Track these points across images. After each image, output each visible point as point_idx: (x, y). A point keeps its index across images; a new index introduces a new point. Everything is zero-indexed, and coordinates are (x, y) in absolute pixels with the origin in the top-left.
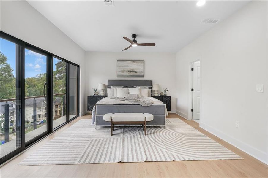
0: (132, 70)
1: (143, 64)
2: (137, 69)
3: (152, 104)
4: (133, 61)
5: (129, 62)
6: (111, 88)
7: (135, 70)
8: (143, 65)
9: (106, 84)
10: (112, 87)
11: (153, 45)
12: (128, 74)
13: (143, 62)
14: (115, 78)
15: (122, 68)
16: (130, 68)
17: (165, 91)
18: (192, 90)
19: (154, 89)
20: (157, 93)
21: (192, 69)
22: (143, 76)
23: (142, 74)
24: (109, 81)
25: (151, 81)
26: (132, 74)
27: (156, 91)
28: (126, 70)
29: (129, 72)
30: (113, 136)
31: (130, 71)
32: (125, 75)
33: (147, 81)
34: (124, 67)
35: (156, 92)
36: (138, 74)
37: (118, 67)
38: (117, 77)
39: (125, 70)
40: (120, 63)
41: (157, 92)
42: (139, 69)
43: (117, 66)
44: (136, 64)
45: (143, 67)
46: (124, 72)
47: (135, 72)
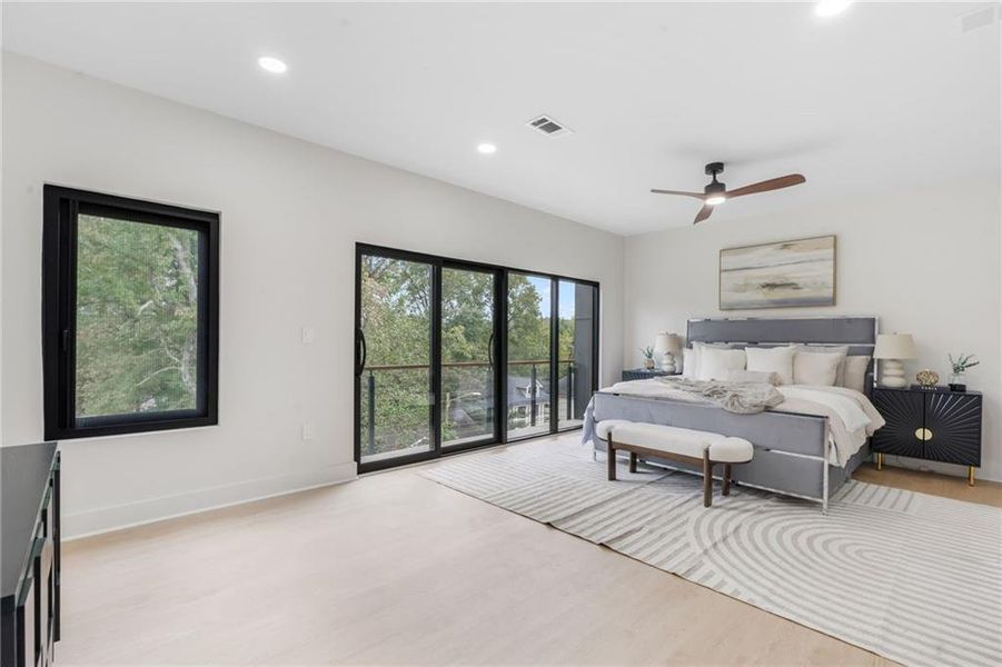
0: (778, 282)
1: (832, 251)
2: (799, 275)
4: (786, 245)
5: (769, 249)
7: (794, 281)
8: (832, 256)
9: (683, 334)
11: (797, 179)
12: (762, 296)
13: (832, 240)
15: (738, 278)
16: (770, 275)
17: (959, 368)
19: (881, 354)
20: (899, 373)
22: (832, 302)
23: (828, 293)
25: (873, 320)
26: (780, 294)
28: (754, 282)
29: (765, 290)
31: (772, 286)
32: (752, 303)
33: (849, 320)
34: (748, 273)
35: (894, 371)
36: (805, 293)
37: (723, 274)
38: (721, 309)
39: (748, 281)
40: (731, 261)
41: (902, 369)
42: (811, 273)
43: (720, 271)
44: (797, 254)
45: (832, 263)
46: (744, 291)
47: (794, 286)
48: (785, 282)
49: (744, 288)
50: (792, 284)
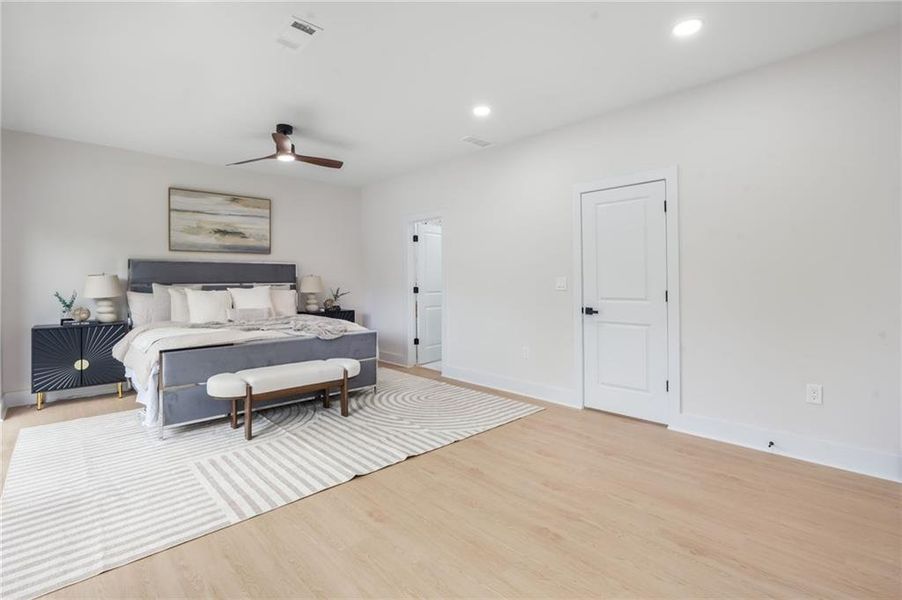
0: (229, 229)
1: (268, 211)
2: (246, 226)
3: (346, 331)
4: (235, 199)
5: (220, 199)
6: (151, 291)
7: (242, 230)
8: (268, 215)
9: (123, 274)
10: (155, 286)
12: (214, 240)
13: (268, 203)
14: (159, 252)
15: (191, 220)
16: (222, 222)
17: (336, 297)
18: (416, 290)
19: (305, 289)
20: (315, 301)
21: (416, 239)
22: (267, 251)
23: (266, 244)
24: (133, 264)
25: (294, 266)
26: (229, 241)
27: (312, 296)
28: (207, 226)
29: (217, 235)
30: (252, 441)
31: (224, 233)
32: (205, 246)
34: (200, 216)
35: (312, 300)
36: (251, 242)
37: (173, 214)
38: (170, 250)
39: (202, 225)
40: (179, 201)
41: (315, 299)
42: (253, 227)
43: (170, 210)
44: (246, 209)
45: (268, 220)
46: (197, 234)
47: (241, 235)
48: (235, 230)
49: (197, 230)
50: (241, 233)
